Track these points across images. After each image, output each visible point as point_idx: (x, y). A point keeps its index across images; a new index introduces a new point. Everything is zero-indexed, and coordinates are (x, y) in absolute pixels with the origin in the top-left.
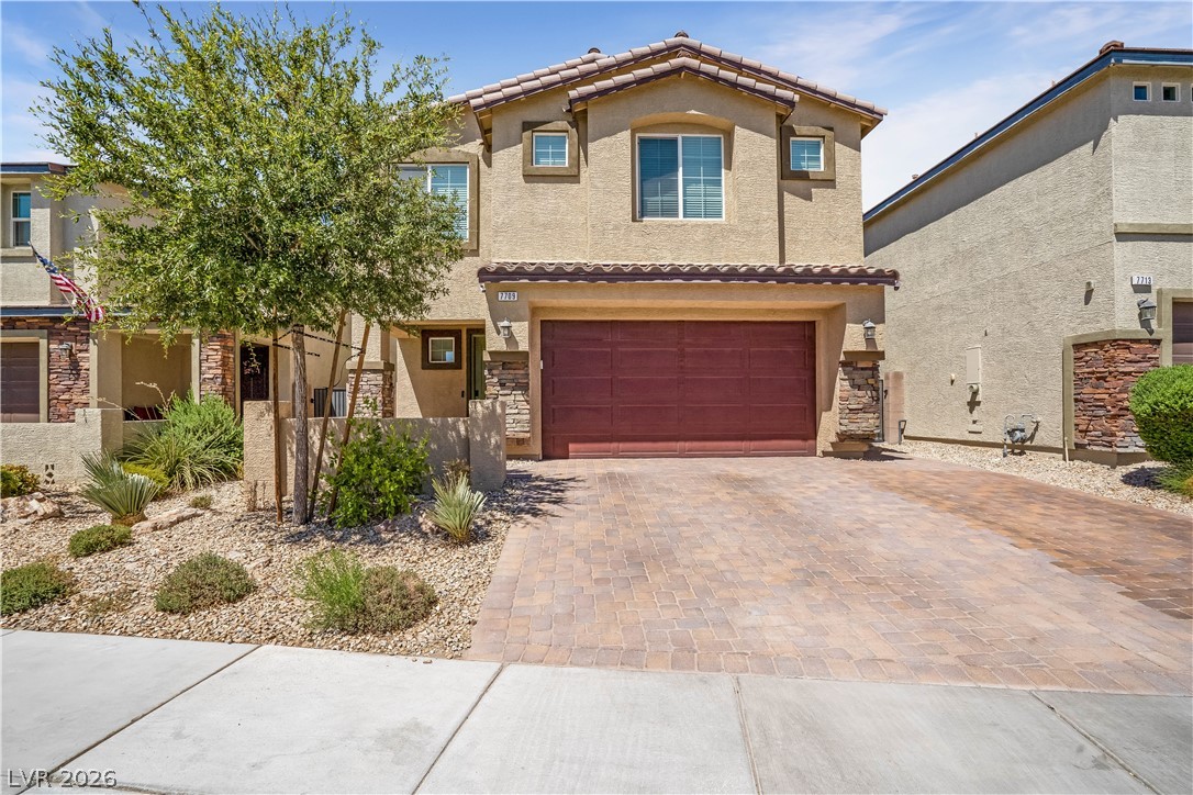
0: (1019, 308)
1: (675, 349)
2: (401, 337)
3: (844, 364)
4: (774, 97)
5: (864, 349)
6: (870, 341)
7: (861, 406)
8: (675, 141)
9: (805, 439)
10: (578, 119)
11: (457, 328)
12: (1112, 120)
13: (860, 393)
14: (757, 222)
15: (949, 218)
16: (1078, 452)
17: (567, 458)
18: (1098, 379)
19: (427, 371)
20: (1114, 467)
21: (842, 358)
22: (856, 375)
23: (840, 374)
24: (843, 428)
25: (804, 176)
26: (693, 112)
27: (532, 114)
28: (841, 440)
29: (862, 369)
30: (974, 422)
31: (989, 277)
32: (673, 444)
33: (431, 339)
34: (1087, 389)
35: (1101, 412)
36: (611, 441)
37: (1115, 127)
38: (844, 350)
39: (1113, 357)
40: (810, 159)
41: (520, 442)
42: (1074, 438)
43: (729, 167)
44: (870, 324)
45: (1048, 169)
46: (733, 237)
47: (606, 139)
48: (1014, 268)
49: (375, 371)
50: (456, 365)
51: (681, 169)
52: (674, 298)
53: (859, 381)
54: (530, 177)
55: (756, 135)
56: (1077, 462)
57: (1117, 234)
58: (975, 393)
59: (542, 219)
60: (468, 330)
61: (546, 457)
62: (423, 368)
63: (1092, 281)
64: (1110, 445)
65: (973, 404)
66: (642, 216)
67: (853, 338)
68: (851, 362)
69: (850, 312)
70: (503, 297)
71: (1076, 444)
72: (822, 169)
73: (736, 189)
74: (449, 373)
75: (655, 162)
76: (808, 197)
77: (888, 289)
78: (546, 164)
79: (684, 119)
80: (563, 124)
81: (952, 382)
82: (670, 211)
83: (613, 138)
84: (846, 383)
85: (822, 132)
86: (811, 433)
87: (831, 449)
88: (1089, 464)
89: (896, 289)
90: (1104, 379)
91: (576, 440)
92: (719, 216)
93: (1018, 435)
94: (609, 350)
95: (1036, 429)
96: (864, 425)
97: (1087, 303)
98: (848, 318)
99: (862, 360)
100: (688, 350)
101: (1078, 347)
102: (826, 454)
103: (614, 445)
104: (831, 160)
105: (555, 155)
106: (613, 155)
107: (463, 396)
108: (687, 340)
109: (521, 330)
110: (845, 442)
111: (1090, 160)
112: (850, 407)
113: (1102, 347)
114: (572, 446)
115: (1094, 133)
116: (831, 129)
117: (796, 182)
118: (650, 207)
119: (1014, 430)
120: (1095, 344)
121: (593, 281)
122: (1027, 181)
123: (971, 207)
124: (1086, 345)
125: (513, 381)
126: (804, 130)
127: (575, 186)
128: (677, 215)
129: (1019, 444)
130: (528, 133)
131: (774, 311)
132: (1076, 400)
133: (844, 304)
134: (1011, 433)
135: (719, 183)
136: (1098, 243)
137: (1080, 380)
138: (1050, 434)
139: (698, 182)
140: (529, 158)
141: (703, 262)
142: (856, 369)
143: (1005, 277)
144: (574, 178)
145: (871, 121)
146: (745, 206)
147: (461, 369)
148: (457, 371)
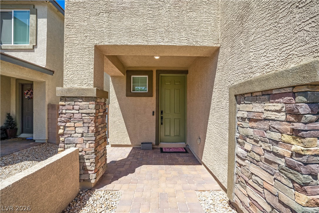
2: (113, 74)
11: (150, 69)
19: (130, 98)
33: (132, 76)
49: (87, 99)
50: (149, 94)
60: (157, 71)
62: (127, 96)
74: (144, 99)
107: (153, 115)
147: (152, 96)
148: (150, 98)
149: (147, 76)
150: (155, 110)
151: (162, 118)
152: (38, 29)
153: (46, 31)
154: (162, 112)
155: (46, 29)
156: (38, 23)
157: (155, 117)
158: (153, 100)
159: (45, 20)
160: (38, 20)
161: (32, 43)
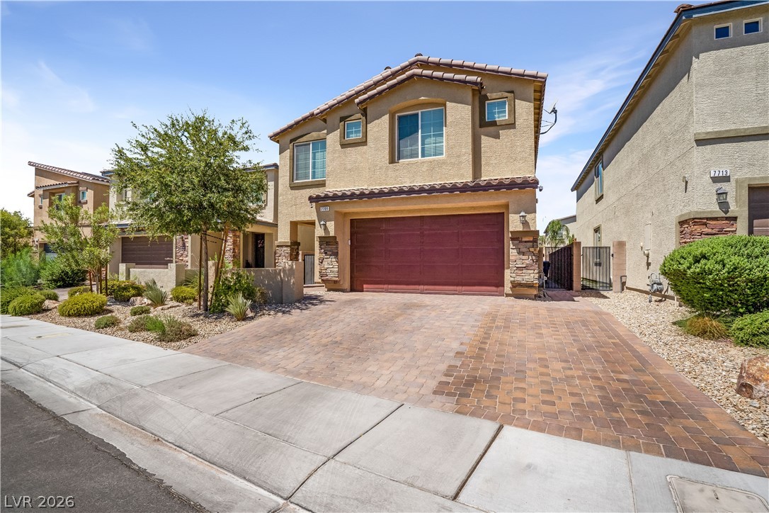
1: (418, 233)
3: (512, 239)
4: (465, 82)
5: (521, 230)
6: (525, 223)
7: (524, 266)
8: (417, 114)
9: (498, 286)
10: (364, 112)
12: (694, 58)
13: (524, 257)
14: (459, 156)
17: (362, 291)
21: (511, 235)
22: (521, 246)
23: (510, 245)
24: (514, 279)
25: (494, 124)
26: (422, 98)
27: (344, 113)
28: (513, 287)
29: (526, 242)
32: (417, 287)
36: (384, 284)
37: (696, 63)
38: (510, 230)
40: (499, 113)
41: (335, 282)
43: (446, 125)
44: (523, 214)
45: (673, 94)
46: (444, 167)
47: (376, 121)
49: (287, 246)
51: (420, 131)
52: (406, 205)
53: (523, 250)
54: (344, 146)
55: (459, 105)
57: (696, 141)
59: (349, 167)
61: (352, 290)
63: (686, 176)
65: (648, 264)
66: (399, 159)
67: (514, 223)
68: (516, 237)
69: (511, 207)
70: (322, 209)
72: (507, 118)
73: (447, 138)
75: (405, 128)
76: (497, 136)
78: (353, 137)
79: (419, 102)
80: (359, 115)
81: (642, 248)
82: (414, 155)
83: (380, 120)
84: (515, 251)
85: (507, 94)
86: (500, 282)
87: (511, 292)
91: (367, 283)
92: (442, 154)
93: (655, 287)
94: (383, 234)
96: (527, 277)
97: (685, 191)
98: (510, 211)
99: (525, 236)
100: (426, 233)
101: (682, 223)
102: (508, 295)
103: (386, 286)
104: (513, 111)
105: (356, 132)
106: (380, 129)
108: (425, 227)
109: (331, 226)
110: (517, 288)
111: (687, 86)
112: (517, 266)
113: (689, 224)
114: (365, 286)
115: (689, 68)
116: (512, 92)
117: (489, 128)
118: (405, 153)
119: (654, 284)
120: (686, 222)
121: (361, 199)
125: (330, 251)
126: (494, 95)
127: (365, 147)
128: (418, 157)
130: (343, 123)
133: (507, 203)
134: (652, 285)
135: (441, 135)
136: (689, 148)
139: (430, 136)
140: (343, 136)
141: (427, 183)
142: (521, 242)
144: (364, 142)
146: (452, 148)
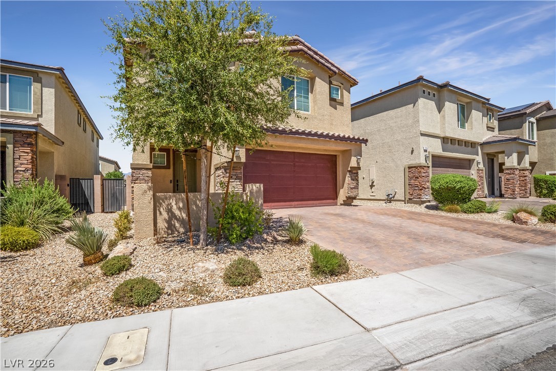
0: (389, 154)
1: (292, 164)
3: (349, 171)
4: (330, 69)
5: (356, 166)
6: (358, 163)
7: (353, 187)
9: (334, 199)
11: (168, 148)
12: (419, 99)
13: (354, 182)
14: (323, 116)
15: (362, 120)
16: (410, 201)
18: (416, 178)
20: (420, 205)
21: (349, 169)
22: (352, 175)
23: (348, 175)
24: (349, 195)
25: (335, 100)
26: (303, 68)
28: (347, 199)
29: (354, 173)
30: (372, 192)
31: (378, 143)
33: (153, 153)
34: (412, 181)
35: (417, 188)
37: (420, 101)
38: (350, 166)
39: (420, 171)
40: (336, 94)
42: (408, 197)
43: (312, 93)
44: (358, 157)
45: (399, 110)
48: (387, 141)
51: (295, 91)
53: (353, 178)
55: (322, 81)
56: (409, 204)
57: (421, 134)
58: (373, 182)
63: (413, 147)
64: (420, 198)
65: (372, 186)
67: (353, 163)
68: (351, 171)
69: (353, 153)
71: (409, 199)
72: (340, 98)
73: (315, 101)
74: (163, 171)
76: (336, 108)
77: (363, 145)
81: (364, 178)
84: (350, 178)
85: (340, 85)
86: (335, 196)
87: (343, 203)
88: (413, 205)
89: (366, 145)
90: (418, 178)
92: (308, 111)
93: (391, 196)
94: (268, 162)
95: (395, 194)
97: (412, 154)
98: (352, 155)
99: (355, 170)
100: (297, 164)
101: (409, 168)
102: (341, 205)
104: (342, 96)
111: (412, 109)
112: (350, 187)
113: (417, 168)
115: (414, 102)
116: (342, 84)
117: (333, 102)
119: (389, 195)
120: (415, 167)
122: (391, 113)
123: (371, 118)
124: (412, 167)
126: (335, 83)
129: (390, 199)
131: (326, 150)
132: (409, 185)
133: (351, 150)
134: (388, 195)
135: (308, 98)
136: (415, 136)
137: (410, 178)
138: (400, 195)
139: (302, 96)
142: (352, 173)
143: (384, 143)
145: (353, 84)
147: (169, 168)
148: (168, 170)
149: (165, 153)
150: (172, 179)
151: (177, 185)
152: (43, 99)
153: (54, 102)
154: (177, 181)
155: (54, 99)
156: (43, 92)
157: (172, 184)
158: (170, 172)
159: (53, 90)
160: (43, 88)
161: (37, 113)
